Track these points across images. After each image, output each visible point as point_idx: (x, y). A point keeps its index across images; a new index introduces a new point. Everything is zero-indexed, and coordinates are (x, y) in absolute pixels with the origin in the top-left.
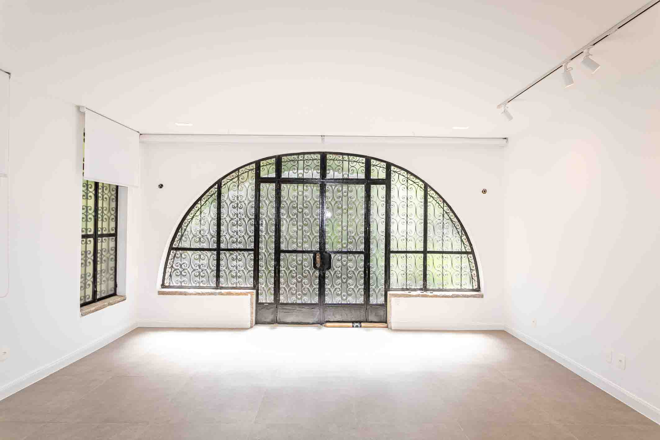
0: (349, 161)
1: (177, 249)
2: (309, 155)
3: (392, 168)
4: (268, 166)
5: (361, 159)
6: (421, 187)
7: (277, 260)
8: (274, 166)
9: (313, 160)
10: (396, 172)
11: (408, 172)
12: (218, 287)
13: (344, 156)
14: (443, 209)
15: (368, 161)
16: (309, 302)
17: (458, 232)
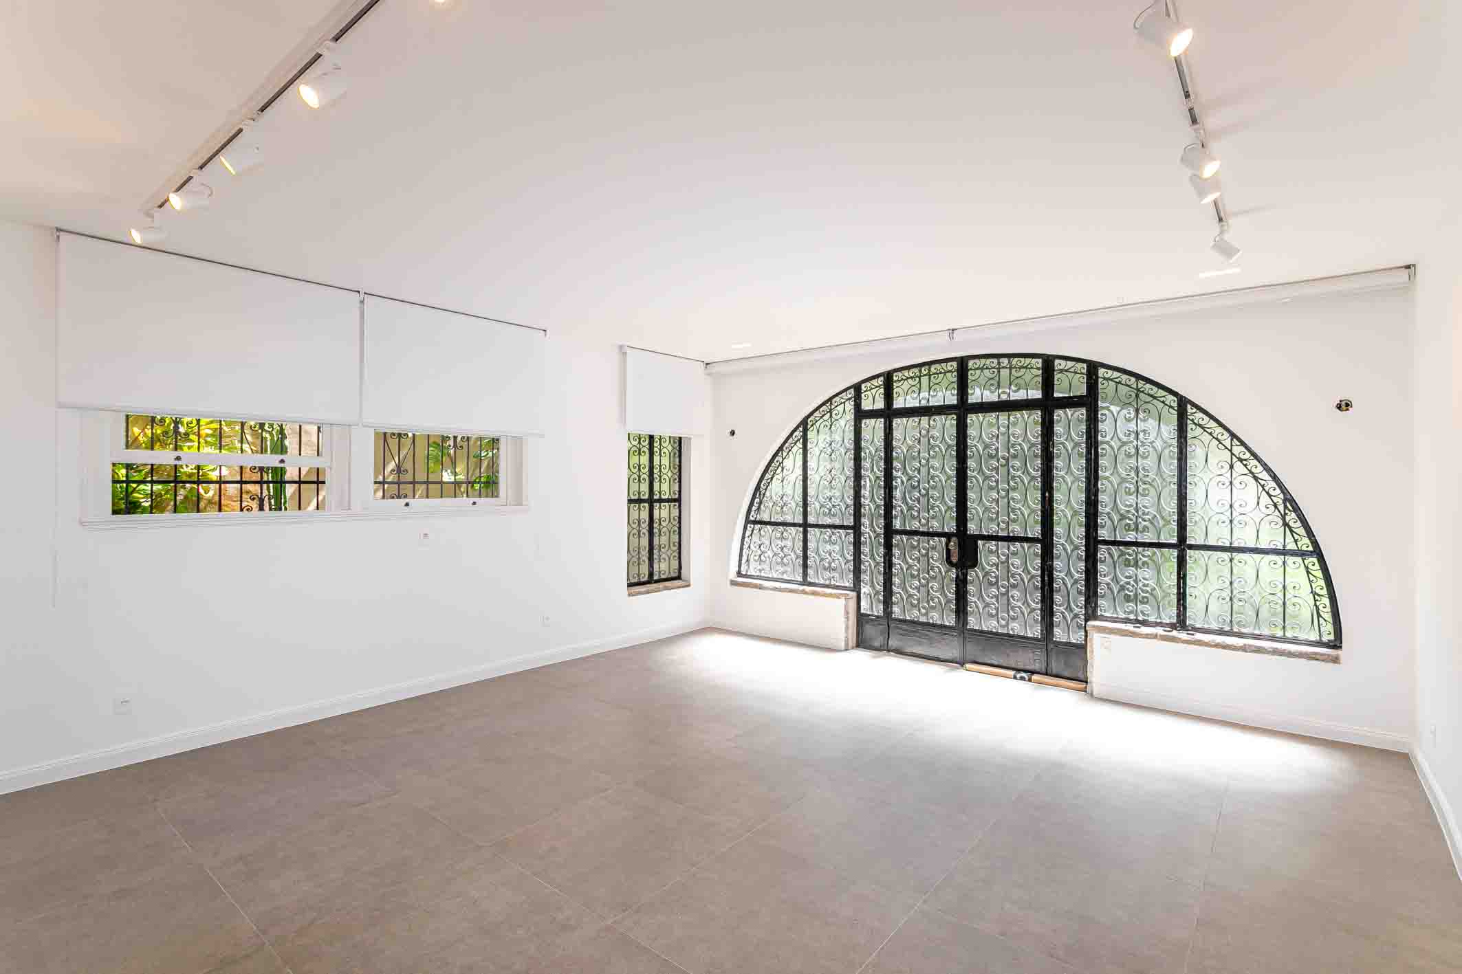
0: (1011, 368)
1: (755, 522)
2: (937, 365)
3: (1101, 372)
4: (874, 391)
5: (1034, 361)
6: (1170, 407)
7: (888, 546)
8: (882, 390)
9: (945, 373)
10: (1112, 380)
11: (1138, 377)
12: (805, 582)
13: (1001, 360)
14: (1231, 451)
15: (1048, 363)
16: (939, 622)
17: (1275, 506)
